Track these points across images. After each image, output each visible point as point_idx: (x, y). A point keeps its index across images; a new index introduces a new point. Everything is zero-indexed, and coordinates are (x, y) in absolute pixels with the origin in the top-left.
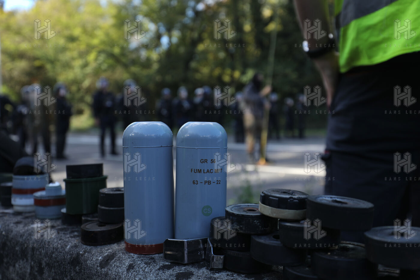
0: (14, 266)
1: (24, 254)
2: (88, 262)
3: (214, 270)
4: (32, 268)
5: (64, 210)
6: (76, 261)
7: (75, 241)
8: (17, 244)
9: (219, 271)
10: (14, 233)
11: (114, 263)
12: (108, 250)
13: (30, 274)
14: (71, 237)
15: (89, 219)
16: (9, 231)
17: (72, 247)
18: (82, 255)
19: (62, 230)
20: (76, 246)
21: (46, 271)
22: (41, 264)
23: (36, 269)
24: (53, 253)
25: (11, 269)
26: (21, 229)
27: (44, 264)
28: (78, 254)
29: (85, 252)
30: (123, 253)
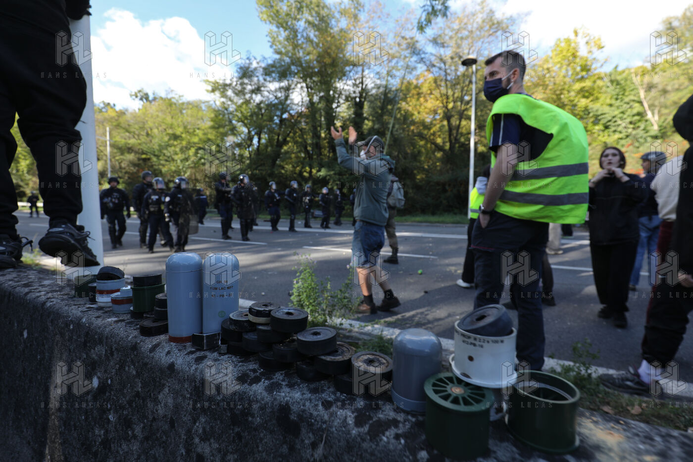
0: (94, 349)
1: (100, 341)
2: (142, 348)
3: (221, 354)
4: (106, 351)
5: (132, 308)
6: (135, 347)
7: (136, 333)
8: (96, 334)
9: (224, 354)
10: (94, 325)
11: (158, 350)
12: (156, 340)
13: (105, 355)
14: (134, 330)
15: (148, 316)
16: (91, 324)
17: (133, 337)
18: (139, 344)
19: (129, 323)
20: (135, 337)
21: (115, 353)
22: (112, 349)
23: (109, 352)
24: (120, 341)
25: (92, 351)
26: (99, 322)
27: (114, 349)
28: (136, 343)
29: (141, 341)
30: (166, 343)
